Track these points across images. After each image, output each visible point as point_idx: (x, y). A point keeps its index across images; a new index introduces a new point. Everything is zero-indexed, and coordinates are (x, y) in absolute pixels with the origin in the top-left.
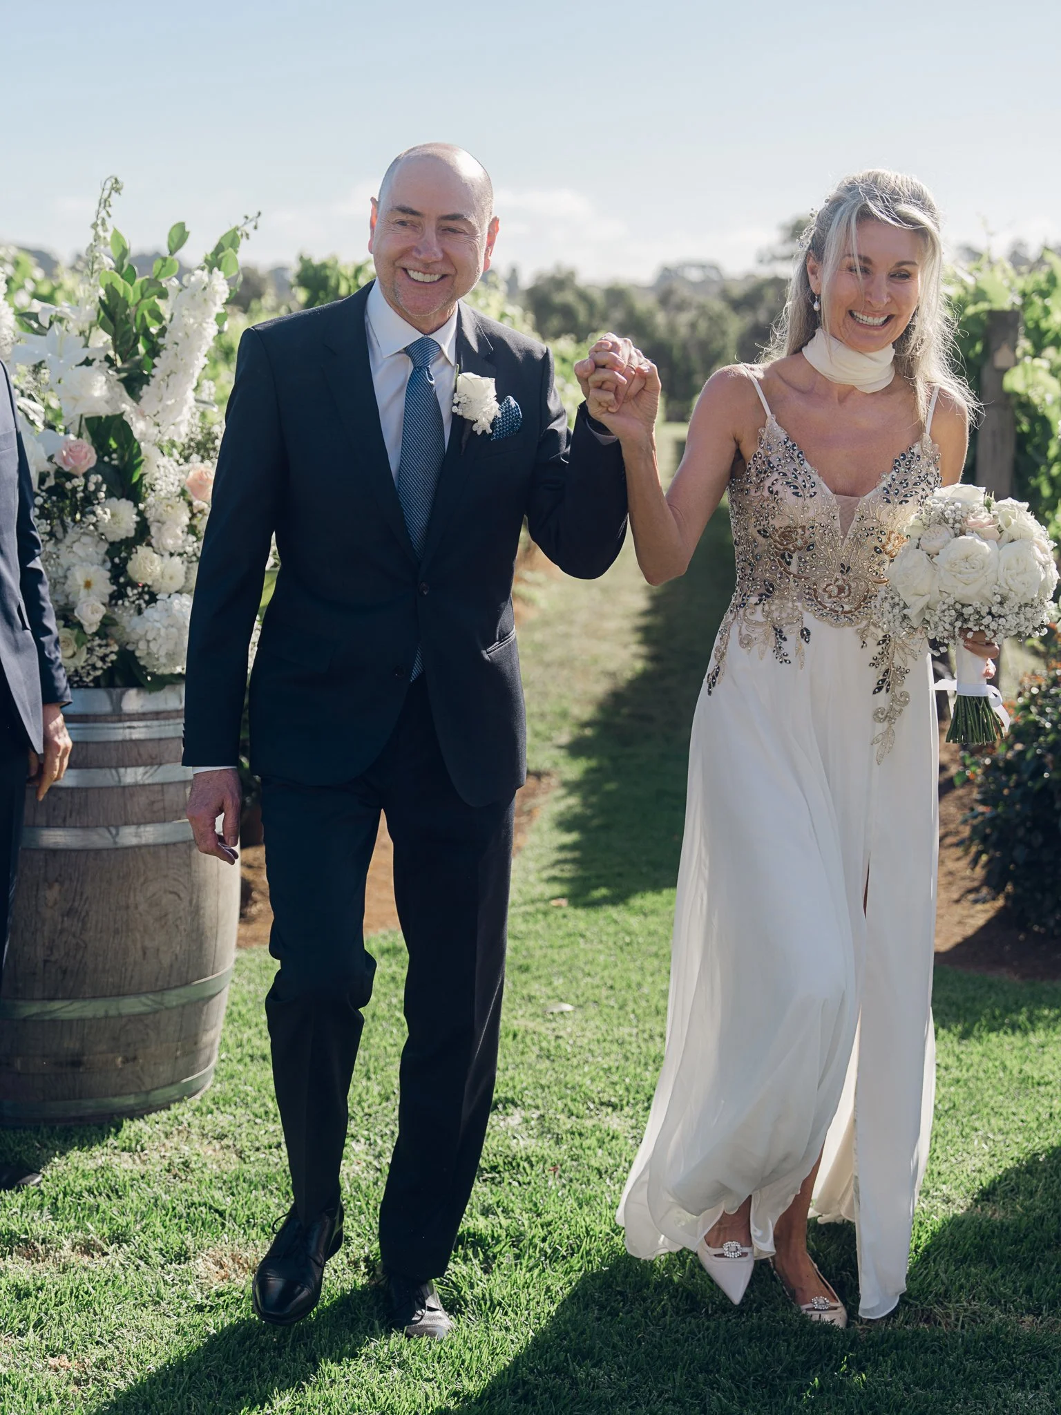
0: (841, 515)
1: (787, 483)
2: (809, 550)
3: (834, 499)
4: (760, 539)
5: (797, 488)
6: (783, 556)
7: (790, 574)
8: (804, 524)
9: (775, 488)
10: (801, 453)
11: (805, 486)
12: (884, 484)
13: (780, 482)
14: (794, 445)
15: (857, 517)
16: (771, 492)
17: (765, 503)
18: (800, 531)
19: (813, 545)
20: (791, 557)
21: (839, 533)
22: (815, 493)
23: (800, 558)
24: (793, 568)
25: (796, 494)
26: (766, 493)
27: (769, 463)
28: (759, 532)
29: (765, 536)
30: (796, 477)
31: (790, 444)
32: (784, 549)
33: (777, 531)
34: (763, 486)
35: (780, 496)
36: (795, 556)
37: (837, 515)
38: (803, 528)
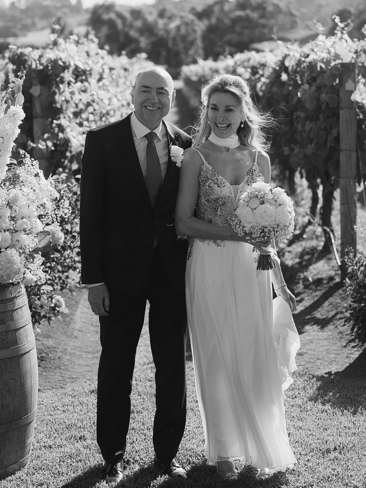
0: (234, 192)
1: (215, 183)
2: (224, 205)
3: (231, 187)
4: (206, 203)
5: (218, 184)
6: (215, 209)
7: (217, 215)
8: (222, 196)
9: (211, 185)
10: (218, 173)
11: (221, 183)
12: (246, 180)
13: (212, 183)
14: (215, 171)
15: (239, 192)
16: (209, 187)
17: (208, 191)
18: (221, 199)
19: (225, 203)
20: (218, 209)
21: (234, 198)
22: (225, 186)
23: (221, 209)
24: (219, 213)
25: (218, 186)
26: (207, 187)
27: (207, 177)
28: (206, 201)
29: (208, 202)
30: (217, 181)
31: (214, 170)
32: (215, 206)
33: (213, 200)
34: (206, 186)
35: (213, 187)
36: (219, 208)
37: (233, 193)
38: (222, 198)
